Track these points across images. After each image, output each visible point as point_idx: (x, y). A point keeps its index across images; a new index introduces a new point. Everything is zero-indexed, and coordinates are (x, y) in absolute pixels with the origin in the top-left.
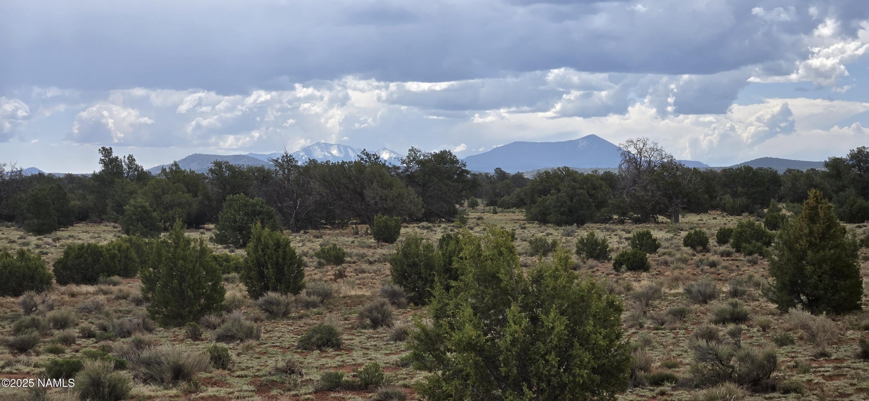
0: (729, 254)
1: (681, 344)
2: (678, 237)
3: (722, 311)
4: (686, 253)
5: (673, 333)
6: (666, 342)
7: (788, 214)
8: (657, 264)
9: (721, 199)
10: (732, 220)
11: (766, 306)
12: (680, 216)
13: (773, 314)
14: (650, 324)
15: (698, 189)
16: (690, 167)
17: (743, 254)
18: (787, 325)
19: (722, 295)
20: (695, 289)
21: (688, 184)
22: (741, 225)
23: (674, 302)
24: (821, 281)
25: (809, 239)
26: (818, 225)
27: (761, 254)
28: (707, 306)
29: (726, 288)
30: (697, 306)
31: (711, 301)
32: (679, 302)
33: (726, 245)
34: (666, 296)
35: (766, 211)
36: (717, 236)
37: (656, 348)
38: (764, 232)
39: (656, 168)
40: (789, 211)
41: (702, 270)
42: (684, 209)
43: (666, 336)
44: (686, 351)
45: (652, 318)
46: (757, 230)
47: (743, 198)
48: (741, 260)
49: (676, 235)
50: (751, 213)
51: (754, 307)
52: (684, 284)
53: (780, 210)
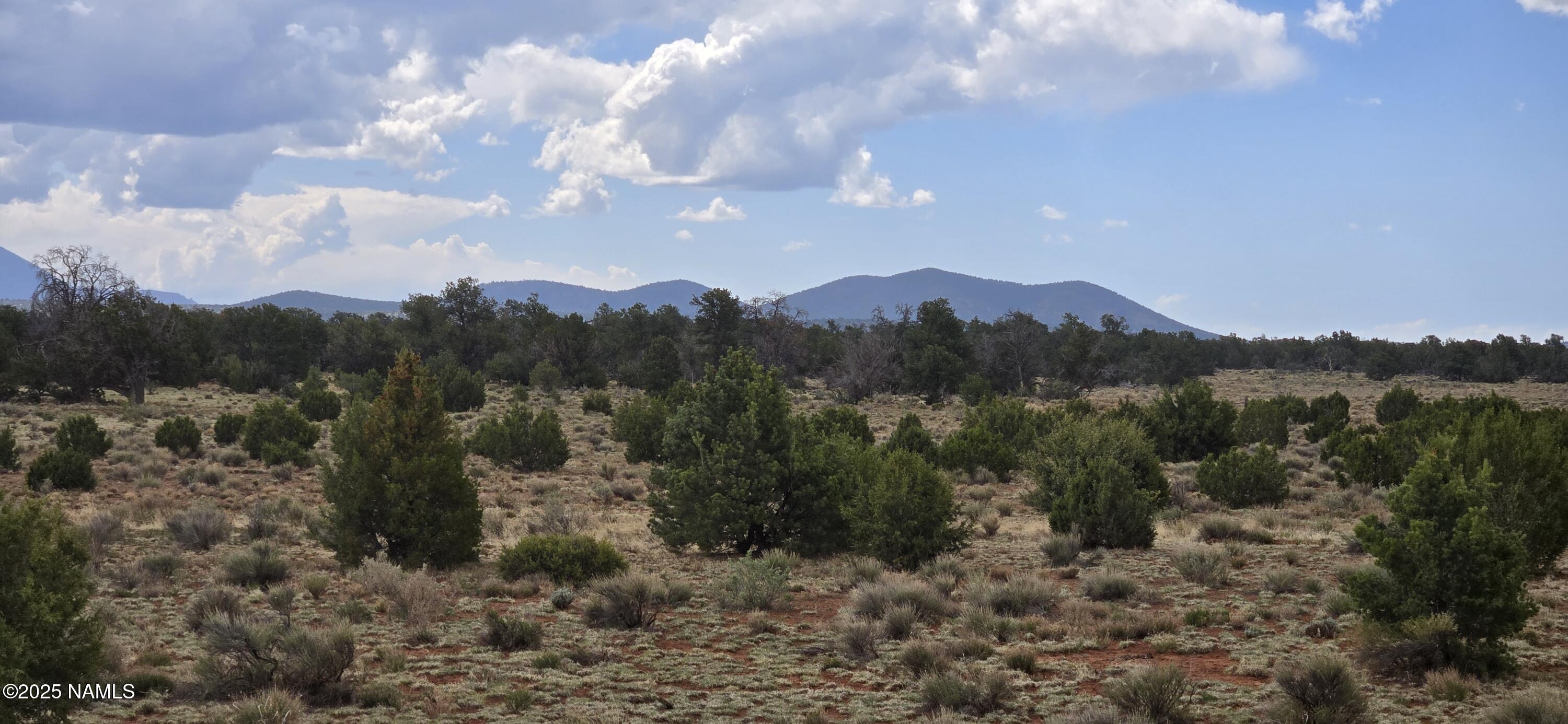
0: (238, 462)
1: (170, 623)
2: (144, 430)
3: (241, 563)
4: (163, 459)
5: (152, 602)
6: (142, 618)
7: (339, 392)
8: (108, 478)
9: (220, 362)
10: (240, 401)
11: (314, 554)
12: (146, 392)
13: (329, 568)
14: (109, 587)
15: (180, 343)
16: (165, 303)
17: (264, 462)
18: (357, 587)
19: (234, 535)
20: (188, 523)
21: (163, 334)
22: (260, 410)
23: (146, 546)
24: (412, 511)
25: (394, 435)
26: (409, 412)
27: (296, 462)
28: (209, 554)
29: (241, 522)
30: (190, 554)
31: (215, 544)
32: (157, 547)
33: (233, 446)
34: (131, 536)
35: (300, 385)
36: (216, 428)
37: (124, 630)
38: (301, 423)
39: (102, 302)
40: (341, 386)
41: (192, 490)
42: (153, 378)
43: (140, 608)
44: (180, 635)
45: (110, 575)
46: (289, 419)
47: (261, 362)
48: (261, 473)
49: (139, 425)
50: (274, 389)
51: (294, 556)
52: (163, 514)
53: (325, 384)
